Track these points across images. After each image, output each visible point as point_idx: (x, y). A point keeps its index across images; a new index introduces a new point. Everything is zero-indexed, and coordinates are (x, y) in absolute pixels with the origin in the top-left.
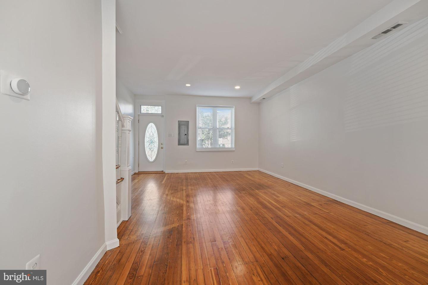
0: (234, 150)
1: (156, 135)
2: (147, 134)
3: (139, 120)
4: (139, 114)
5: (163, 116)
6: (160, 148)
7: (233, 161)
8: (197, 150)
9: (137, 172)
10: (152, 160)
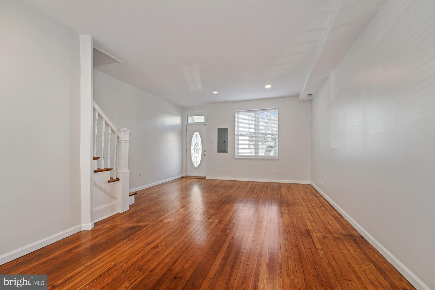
0: (278, 158)
1: (200, 143)
2: (193, 143)
3: (186, 130)
4: (187, 124)
5: (205, 125)
6: (204, 155)
7: (276, 171)
8: (236, 158)
9: (184, 176)
10: (197, 166)
